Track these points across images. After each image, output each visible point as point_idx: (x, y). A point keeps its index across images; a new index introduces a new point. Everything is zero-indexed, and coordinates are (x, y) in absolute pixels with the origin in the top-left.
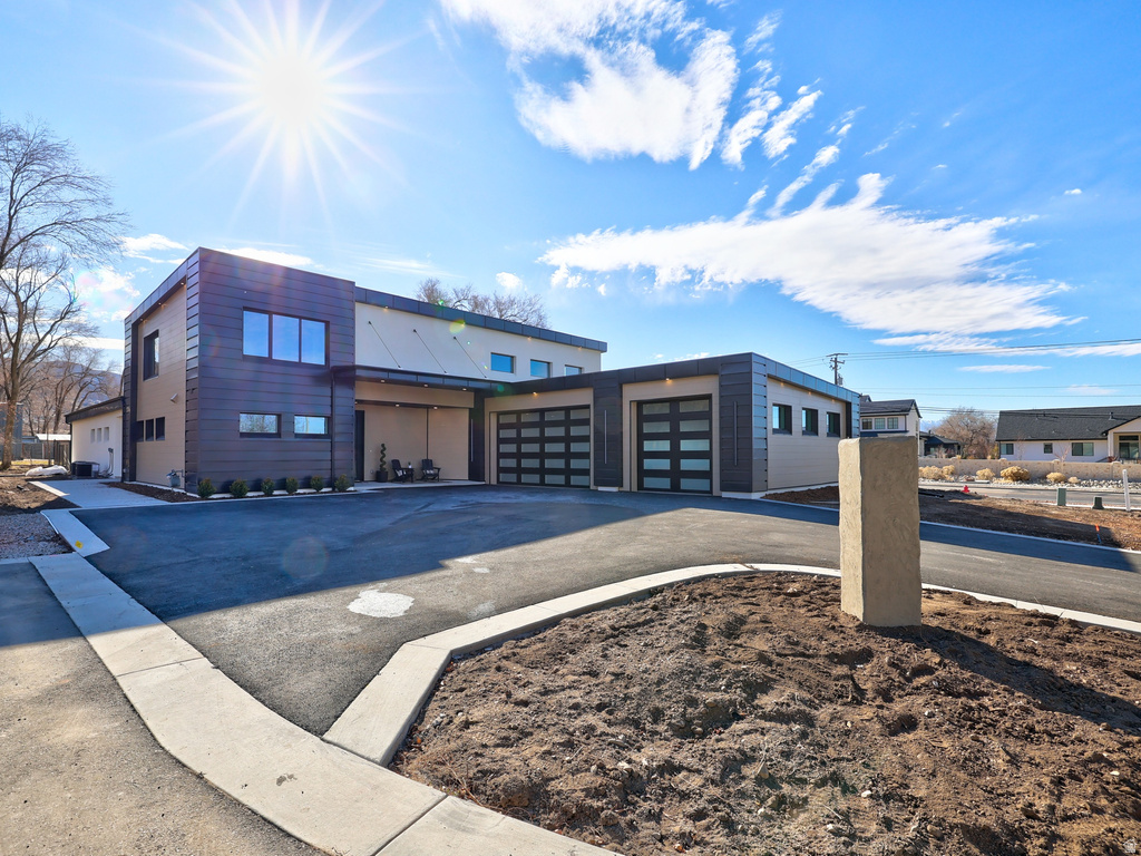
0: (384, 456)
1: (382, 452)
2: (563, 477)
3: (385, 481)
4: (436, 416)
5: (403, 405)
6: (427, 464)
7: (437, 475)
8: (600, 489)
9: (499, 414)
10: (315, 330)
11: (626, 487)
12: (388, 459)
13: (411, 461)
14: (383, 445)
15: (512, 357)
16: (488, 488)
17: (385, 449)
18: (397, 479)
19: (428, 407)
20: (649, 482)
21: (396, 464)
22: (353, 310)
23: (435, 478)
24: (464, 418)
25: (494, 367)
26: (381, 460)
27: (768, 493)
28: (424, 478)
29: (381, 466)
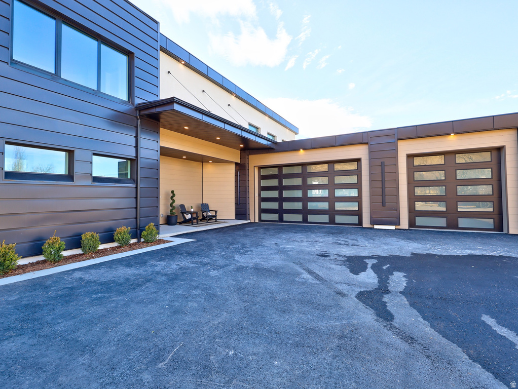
0: (174, 201)
1: (172, 198)
2: (327, 217)
4: (209, 169)
6: (205, 207)
7: (215, 216)
8: (376, 227)
9: (260, 168)
11: (401, 226)
12: (178, 203)
13: (191, 204)
14: (173, 192)
15: (258, 128)
16: (253, 227)
17: (174, 195)
18: (186, 222)
19: (202, 160)
21: (183, 210)
24: (231, 170)
26: (171, 205)
29: (171, 211)
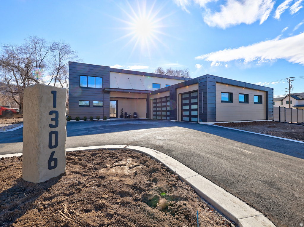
0: (122, 111)
1: (122, 110)
3: (123, 118)
4: (138, 101)
5: (127, 98)
6: (135, 114)
8: (171, 121)
9: (153, 100)
10: (99, 80)
11: (177, 121)
12: (124, 112)
13: (130, 112)
14: (122, 109)
15: (160, 84)
16: (150, 120)
18: (125, 118)
19: (136, 99)
20: (184, 119)
21: (126, 114)
22: (109, 74)
23: (136, 117)
24: (145, 101)
25: (153, 87)
27: (216, 122)
28: (134, 117)
29: (122, 114)
